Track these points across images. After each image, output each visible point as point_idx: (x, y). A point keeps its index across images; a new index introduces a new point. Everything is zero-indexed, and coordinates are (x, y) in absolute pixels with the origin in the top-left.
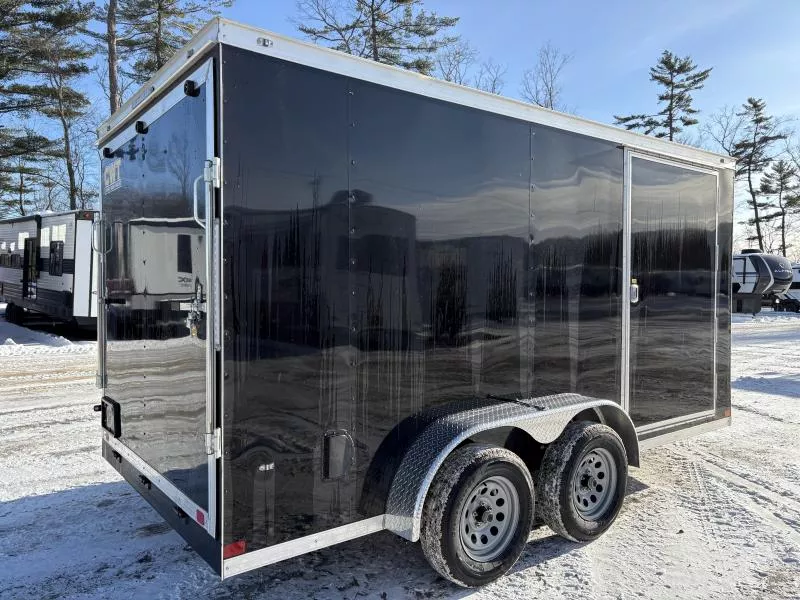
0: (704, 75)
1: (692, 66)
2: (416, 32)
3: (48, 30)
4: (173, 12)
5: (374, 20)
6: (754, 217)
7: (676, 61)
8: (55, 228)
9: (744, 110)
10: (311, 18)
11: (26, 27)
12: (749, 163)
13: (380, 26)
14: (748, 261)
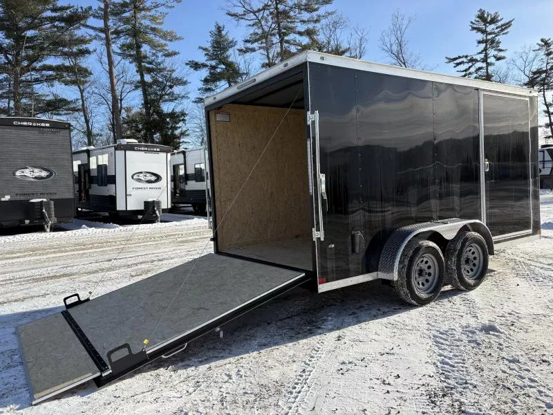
0: (508, 25)
1: (499, 18)
2: (306, 10)
3: (63, 28)
4: (143, 9)
5: (277, 4)
6: (549, 122)
7: (488, 16)
8: (100, 157)
9: (538, 47)
10: (235, 6)
11: (48, 26)
12: (543, 85)
13: (281, 7)
14: (546, 152)
